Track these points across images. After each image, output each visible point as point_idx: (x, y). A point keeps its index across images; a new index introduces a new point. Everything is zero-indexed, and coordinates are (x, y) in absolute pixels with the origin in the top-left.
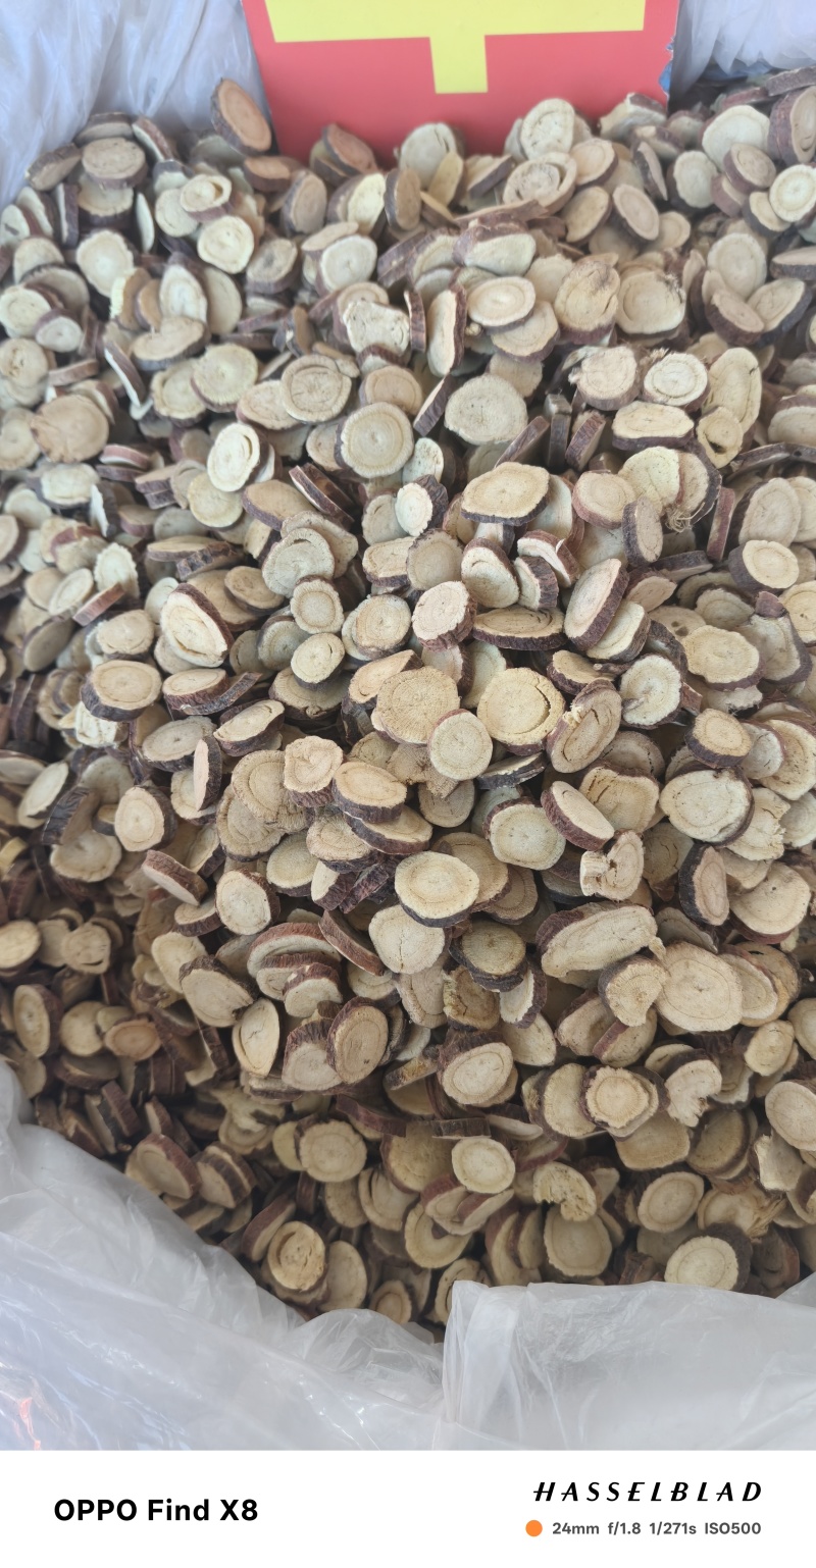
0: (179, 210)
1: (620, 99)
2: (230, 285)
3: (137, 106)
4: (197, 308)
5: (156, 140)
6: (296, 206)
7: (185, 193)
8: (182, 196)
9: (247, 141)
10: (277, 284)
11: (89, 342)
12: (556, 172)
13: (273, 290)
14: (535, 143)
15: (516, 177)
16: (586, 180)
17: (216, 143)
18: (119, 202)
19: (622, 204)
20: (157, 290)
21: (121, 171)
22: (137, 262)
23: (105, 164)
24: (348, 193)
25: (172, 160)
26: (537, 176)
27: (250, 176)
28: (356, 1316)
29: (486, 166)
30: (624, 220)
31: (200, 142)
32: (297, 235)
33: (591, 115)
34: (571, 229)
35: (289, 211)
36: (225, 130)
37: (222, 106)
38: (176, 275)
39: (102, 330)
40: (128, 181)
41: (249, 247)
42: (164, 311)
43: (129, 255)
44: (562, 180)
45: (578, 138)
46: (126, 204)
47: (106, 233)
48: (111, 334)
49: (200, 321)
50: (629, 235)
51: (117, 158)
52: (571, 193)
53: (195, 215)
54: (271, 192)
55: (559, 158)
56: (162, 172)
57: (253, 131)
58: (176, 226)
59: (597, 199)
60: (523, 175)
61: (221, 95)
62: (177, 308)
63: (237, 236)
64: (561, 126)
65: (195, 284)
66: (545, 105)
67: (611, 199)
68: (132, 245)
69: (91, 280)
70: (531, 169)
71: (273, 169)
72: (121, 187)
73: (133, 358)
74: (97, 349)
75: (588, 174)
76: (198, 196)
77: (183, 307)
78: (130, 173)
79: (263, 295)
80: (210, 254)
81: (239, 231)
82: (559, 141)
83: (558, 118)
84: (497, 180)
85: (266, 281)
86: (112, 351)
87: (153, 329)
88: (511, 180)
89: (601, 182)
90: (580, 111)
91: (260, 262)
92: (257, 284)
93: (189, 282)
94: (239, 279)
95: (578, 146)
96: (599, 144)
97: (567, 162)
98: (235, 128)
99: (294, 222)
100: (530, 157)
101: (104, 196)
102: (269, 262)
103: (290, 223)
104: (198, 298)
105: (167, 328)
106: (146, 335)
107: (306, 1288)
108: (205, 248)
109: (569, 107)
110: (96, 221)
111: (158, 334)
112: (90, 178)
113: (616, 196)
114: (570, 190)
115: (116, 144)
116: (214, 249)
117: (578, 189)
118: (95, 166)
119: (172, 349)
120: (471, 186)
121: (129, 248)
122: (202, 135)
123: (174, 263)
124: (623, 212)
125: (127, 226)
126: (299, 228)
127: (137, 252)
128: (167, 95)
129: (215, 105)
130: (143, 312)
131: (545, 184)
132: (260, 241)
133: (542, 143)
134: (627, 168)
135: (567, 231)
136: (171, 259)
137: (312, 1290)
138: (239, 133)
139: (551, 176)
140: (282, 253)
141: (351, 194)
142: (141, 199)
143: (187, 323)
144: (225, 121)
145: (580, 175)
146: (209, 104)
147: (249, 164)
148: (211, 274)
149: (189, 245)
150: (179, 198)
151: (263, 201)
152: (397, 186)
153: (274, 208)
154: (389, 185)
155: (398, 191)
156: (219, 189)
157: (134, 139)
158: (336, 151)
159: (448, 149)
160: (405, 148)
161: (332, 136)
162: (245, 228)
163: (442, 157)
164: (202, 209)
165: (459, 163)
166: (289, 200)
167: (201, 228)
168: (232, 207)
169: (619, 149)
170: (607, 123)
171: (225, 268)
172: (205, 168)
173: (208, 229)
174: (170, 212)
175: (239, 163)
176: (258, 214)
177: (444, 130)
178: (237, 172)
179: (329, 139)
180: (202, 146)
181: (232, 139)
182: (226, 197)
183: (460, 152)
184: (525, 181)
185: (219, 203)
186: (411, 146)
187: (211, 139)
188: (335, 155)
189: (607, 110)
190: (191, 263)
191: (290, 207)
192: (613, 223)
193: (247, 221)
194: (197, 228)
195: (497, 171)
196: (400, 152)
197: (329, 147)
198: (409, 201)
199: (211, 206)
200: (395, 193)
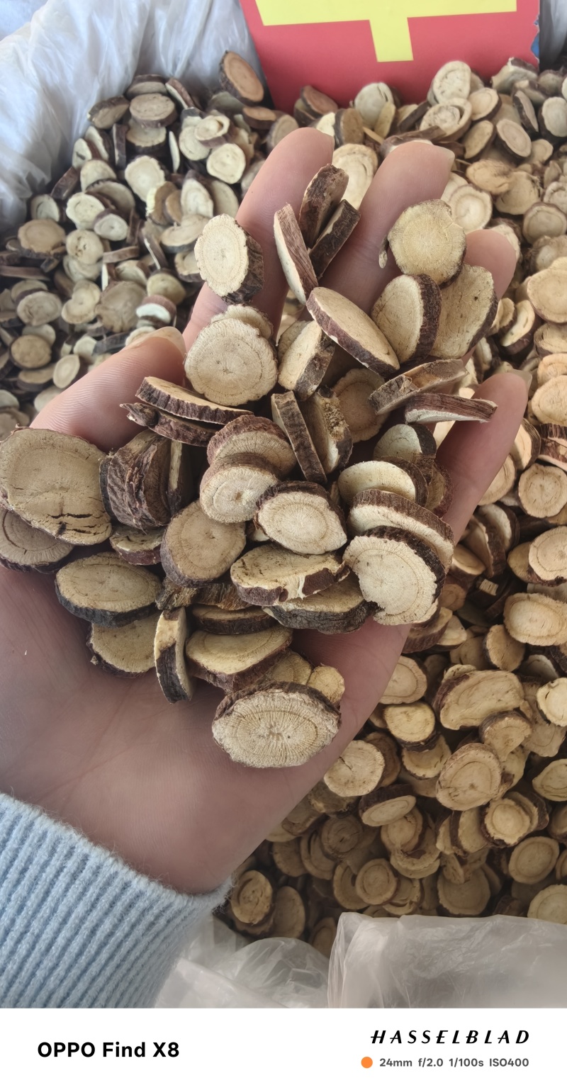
0: (196, 141)
1: (504, 63)
2: (230, 192)
3: (168, 69)
4: (207, 208)
5: (181, 94)
6: (276, 137)
7: (198, 128)
8: (196, 130)
9: (245, 94)
11: (133, 233)
12: (457, 112)
14: (443, 92)
15: (430, 115)
16: (478, 117)
17: (225, 97)
18: (158, 137)
19: (503, 132)
20: (179, 197)
21: (156, 115)
22: (168, 178)
23: (146, 111)
25: (192, 108)
26: (445, 115)
27: (248, 119)
28: (283, 943)
29: (412, 108)
30: (504, 142)
31: (214, 97)
33: (484, 73)
34: (467, 149)
35: (271, 140)
36: (229, 87)
37: (227, 70)
38: (191, 186)
39: (142, 225)
40: (162, 122)
41: (242, 166)
42: (184, 209)
43: (162, 173)
44: (461, 116)
45: (473, 88)
46: (161, 139)
47: (145, 158)
48: (147, 230)
50: (509, 153)
51: (155, 107)
52: (467, 127)
53: (205, 143)
54: (262, 130)
55: (460, 102)
56: (186, 117)
57: (250, 87)
58: (194, 153)
59: (486, 127)
60: (435, 114)
61: (226, 62)
62: (193, 209)
63: (233, 158)
64: (461, 80)
65: (204, 191)
66: (450, 65)
67: (495, 129)
68: (164, 167)
69: (136, 191)
70: (440, 109)
71: (263, 114)
72: (157, 127)
73: (161, 245)
74: (139, 238)
75: (480, 113)
76: (207, 130)
77: (197, 209)
78: (163, 117)
80: (216, 171)
81: (235, 153)
82: (460, 90)
83: (459, 74)
84: (416, 117)
86: (149, 241)
87: (175, 224)
88: (426, 117)
89: (492, 116)
90: (475, 70)
93: (199, 190)
94: (236, 188)
95: (474, 94)
96: (488, 92)
97: (465, 104)
98: (236, 85)
100: (440, 102)
101: (146, 133)
104: (207, 201)
105: (185, 223)
106: (171, 228)
107: (255, 923)
108: (212, 166)
109: (466, 67)
110: (140, 150)
111: (178, 227)
112: (135, 120)
113: (499, 126)
114: (466, 124)
115: (155, 97)
116: (218, 167)
117: (473, 123)
118: (139, 112)
119: (188, 238)
120: (398, 125)
121: (162, 169)
122: (215, 92)
123: (189, 178)
124: (503, 137)
125: (162, 154)
127: (167, 171)
128: (188, 64)
129: (222, 69)
130: (169, 211)
131: (449, 120)
132: (250, 162)
133: (448, 92)
134: (508, 108)
135: (464, 151)
136: (188, 175)
137: (261, 924)
138: (239, 89)
139: (453, 114)
142: (171, 134)
143: (199, 220)
144: (229, 80)
145: (473, 114)
146: (218, 68)
147: (248, 111)
148: (216, 185)
149: (203, 163)
150: (194, 132)
151: (255, 136)
152: (343, 118)
153: (264, 141)
154: (338, 118)
155: (344, 122)
156: (221, 125)
157: (168, 95)
158: (309, 103)
159: (387, 100)
160: (357, 101)
161: (307, 93)
162: (239, 151)
163: (383, 106)
164: (209, 138)
165: (393, 108)
166: (270, 132)
167: (210, 153)
168: (230, 137)
169: (502, 96)
170: (496, 80)
171: (226, 181)
172: (215, 111)
173: (214, 153)
174: (189, 144)
175: (241, 112)
176: (250, 143)
177: (383, 87)
178: (239, 117)
179: (305, 95)
180: (215, 99)
181: (235, 93)
182: (225, 130)
183: (395, 103)
184: (436, 118)
185: (220, 134)
186: (361, 99)
187: (221, 94)
188: (308, 106)
189: (496, 71)
190: (201, 177)
191: (271, 137)
192: (497, 145)
193: (241, 147)
194: (207, 154)
195: (416, 111)
196: (354, 103)
197: (304, 101)
198: (354, 131)
199: (215, 136)
200: (342, 124)
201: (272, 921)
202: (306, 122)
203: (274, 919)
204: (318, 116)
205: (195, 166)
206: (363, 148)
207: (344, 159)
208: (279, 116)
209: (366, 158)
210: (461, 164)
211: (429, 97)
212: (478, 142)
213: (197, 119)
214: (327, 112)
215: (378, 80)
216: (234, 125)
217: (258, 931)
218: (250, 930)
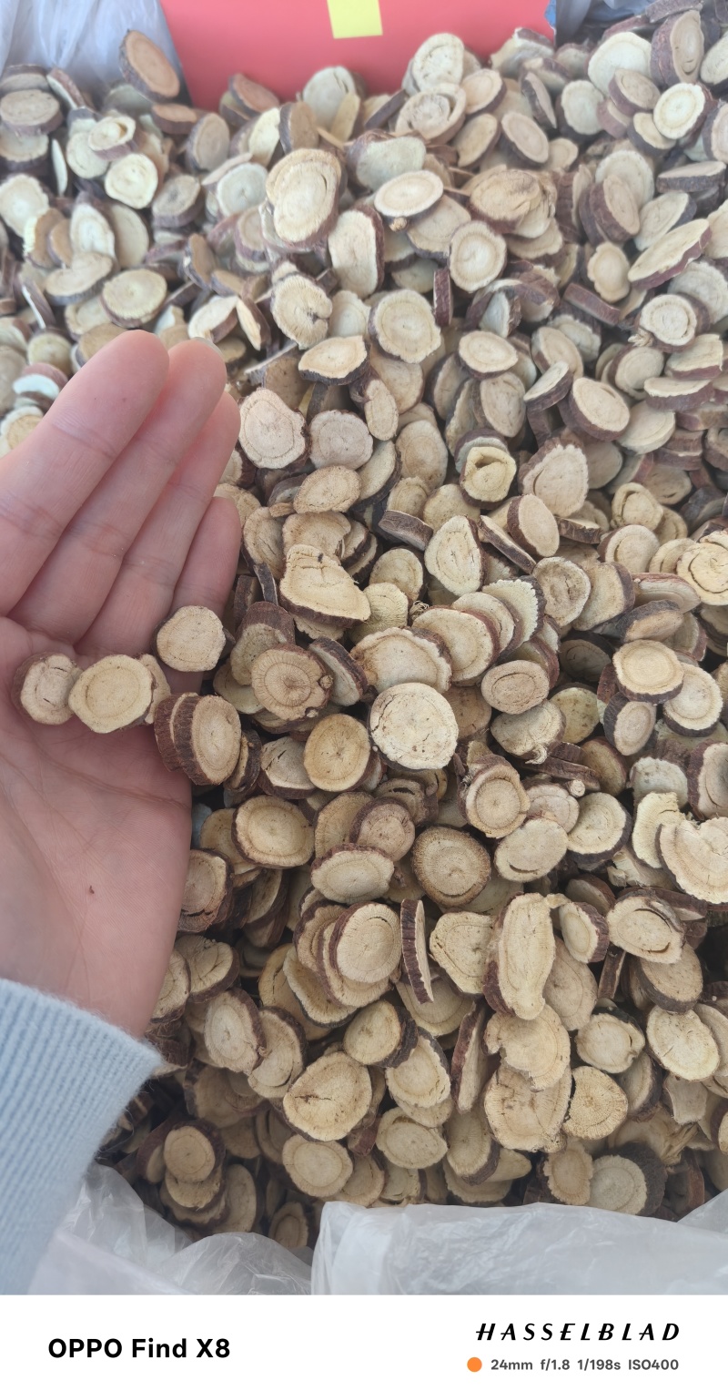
0: (89, 152)
1: (509, 35)
2: (136, 221)
3: (50, 57)
4: (106, 243)
5: (68, 89)
6: (199, 143)
7: (93, 134)
8: (90, 137)
9: (154, 87)
10: (180, 217)
11: (6, 280)
12: (446, 102)
13: (177, 223)
14: (425, 76)
15: (408, 109)
16: (475, 109)
17: (128, 92)
18: (36, 148)
19: (511, 129)
20: (67, 228)
21: (35, 118)
22: (51, 203)
23: (20, 113)
24: (248, 130)
25: (83, 107)
26: (428, 107)
27: (159, 121)
28: (240, 1240)
29: (381, 101)
30: (513, 144)
31: (113, 92)
32: (201, 172)
33: (481, 50)
34: (462, 153)
35: (192, 148)
36: (133, 78)
37: (130, 54)
38: (85, 216)
39: (18, 269)
40: (43, 128)
41: (153, 183)
42: (75, 245)
43: (44, 197)
44: (452, 109)
45: (467, 71)
46: (42, 150)
47: (22, 178)
48: (25, 275)
49: (108, 256)
50: (519, 158)
51: (32, 107)
52: (461, 125)
53: (102, 154)
54: (178, 135)
55: (449, 88)
56: (74, 120)
57: (161, 77)
58: (87, 167)
59: (487, 125)
60: (415, 106)
61: (128, 44)
62: (87, 245)
63: (142, 173)
64: (451, 59)
65: (102, 220)
66: (435, 39)
67: (500, 125)
68: (47, 188)
69: (9, 223)
70: (422, 100)
71: (180, 114)
72: (36, 134)
73: (46, 294)
74: (15, 287)
75: (477, 104)
76: (105, 137)
77: (92, 245)
78: (45, 120)
79: (169, 229)
80: (116, 190)
81: (144, 167)
82: (450, 73)
83: (448, 51)
84: (390, 112)
85: (170, 214)
86: (30, 289)
87: (63, 265)
88: (403, 112)
89: (493, 108)
90: (469, 47)
91: (164, 198)
92: (162, 218)
93: (95, 219)
94: (145, 214)
95: (468, 78)
96: (486, 74)
97: (456, 92)
98: (142, 75)
99: (198, 160)
100: (422, 89)
101: (20, 143)
102: (174, 197)
103: (194, 161)
104: (106, 233)
105: (77, 264)
106: (58, 271)
107: (202, 1206)
108: (113, 186)
109: (458, 41)
110: (14, 167)
111: (68, 270)
112: (6, 126)
113: (505, 123)
114: (459, 120)
115: (32, 95)
116: (120, 186)
117: (468, 118)
118: (12, 115)
119: (81, 283)
120: (365, 122)
121: (44, 191)
122: (114, 85)
123: (80, 202)
124: (511, 136)
125: (42, 171)
126: (202, 166)
127: (52, 195)
128: (78, 48)
129: (122, 54)
130: (54, 249)
131: (436, 114)
132: (164, 178)
133: (433, 76)
134: (515, 96)
135: (458, 157)
136: (78, 199)
137: (209, 1208)
138: (146, 80)
139: (441, 107)
140: (186, 188)
141: (252, 131)
142: (55, 144)
143: (96, 258)
144: (133, 69)
145: (469, 105)
146: (117, 53)
147: (157, 109)
148: (117, 210)
149: (98, 182)
150: (87, 139)
151: (170, 143)
152: (290, 115)
153: (182, 150)
154: (284, 116)
155: (292, 121)
156: (124, 129)
157: (51, 91)
158: (241, 97)
159: (347, 90)
160: (306, 92)
161: (238, 83)
162: (148, 164)
163: (342, 99)
164: (107, 147)
165: (356, 100)
166: (191, 137)
167: (108, 168)
168: (136, 144)
169: (508, 81)
170: (497, 58)
171: (131, 204)
172: (114, 111)
173: (114, 167)
174: (80, 156)
175: (148, 110)
176: (163, 152)
177: (342, 73)
178: (147, 118)
179: (235, 86)
180: (114, 96)
181: (140, 85)
182: (130, 135)
183: (358, 92)
184: (416, 112)
185: (123, 141)
186: (312, 90)
187: (121, 88)
188: (241, 102)
189: (498, 46)
190: (97, 200)
191: (192, 144)
192: (502, 147)
193: (152, 158)
194: (105, 169)
195: (389, 105)
196: (302, 96)
197: (235, 94)
198: (305, 133)
199: (115, 144)
200: (289, 123)
201: (223, 1204)
202: (238, 123)
203: (226, 1201)
204: (254, 114)
205: (89, 186)
206: (321, 153)
207: (298, 167)
208: (200, 116)
209: (327, 168)
210: (456, 174)
211: (406, 84)
212: (474, 145)
213: (90, 122)
214: (266, 108)
215: (334, 64)
216: (140, 128)
217: (206, 1218)
218: (196, 1219)
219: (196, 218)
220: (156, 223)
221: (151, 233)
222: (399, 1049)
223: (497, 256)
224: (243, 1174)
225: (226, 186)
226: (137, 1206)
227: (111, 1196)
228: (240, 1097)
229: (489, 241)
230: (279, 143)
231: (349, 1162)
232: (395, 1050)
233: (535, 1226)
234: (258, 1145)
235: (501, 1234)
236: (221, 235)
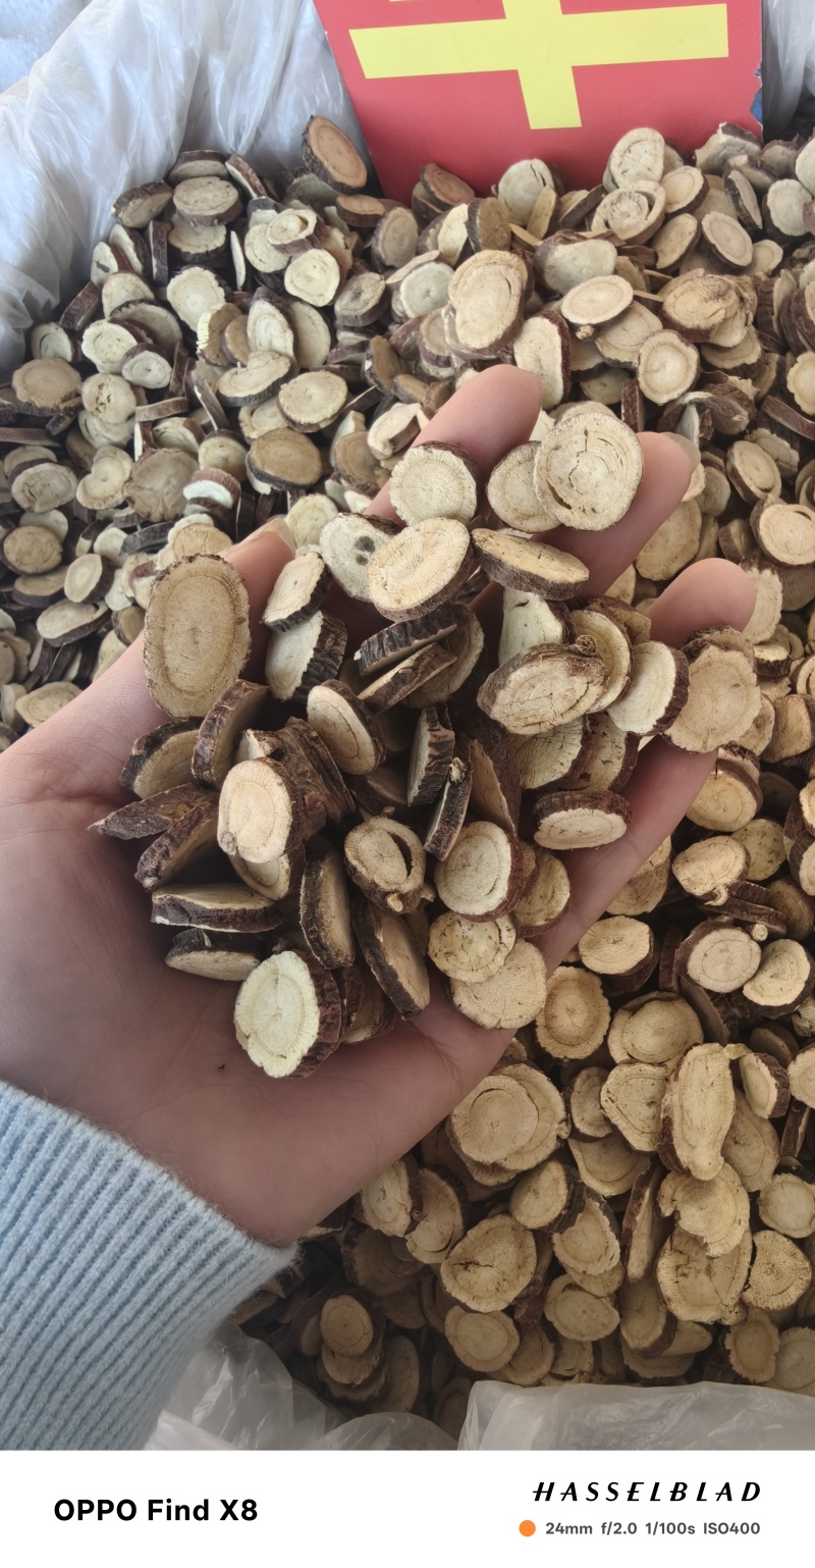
0: (269, 245)
1: (714, 131)
2: (318, 318)
3: (228, 143)
4: (285, 342)
5: (247, 177)
6: (384, 238)
7: (272, 227)
8: (269, 229)
9: (339, 178)
10: (363, 316)
11: (179, 377)
12: (644, 201)
13: (361, 324)
14: (624, 172)
15: (605, 207)
16: (676, 207)
17: (310, 182)
18: (214, 239)
19: (712, 231)
20: (245, 325)
21: (212, 208)
22: (229, 298)
23: (196, 202)
24: (437, 226)
25: (264, 197)
26: (626, 206)
27: (342, 212)
28: (393, 1421)
29: (582, 195)
30: (714, 246)
31: (296, 181)
32: (387, 269)
33: (683, 146)
34: (660, 255)
35: (377, 245)
36: (317, 167)
37: (313, 142)
38: (263, 313)
39: (192, 367)
40: (220, 218)
41: (335, 281)
42: (252, 344)
43: (221, 292)
44: (651, 207)
45: (668, 167)
46: (219, 242)
47: (197, 270)
48: (199, 373)
49: (287, 356)
50: (720, 261)
51: (210, 196)
52: (660, 225)
53: (282, 248)
54: (364, 228)
55: (648, 186)
56: (254, 210)
57: (346, 167)
58: (267, 263)
59: (687, 225)
60: (613, 204)
61: (311, 131)
62: (265, 344)
63: (323, 269)
64: (651, 154)
65: (281, 318)
66: (634, 134)
67: (700, 226)
68: (224, 283)
69: (182, 318)
70: (620, 198)
71: (367, 206)
72: (212, 225)
73: (218, 395)
74: (187, 385)
75: (678, 203)
76: (285, 230)
77: (271, 343)
78: (221, 210)
79: (352, 329)
80: (296, 287)
81: (325, 264)
82: (649, 169)
83: (648, 146)
84: (587, 209)
85: (353, 314)
86: (201, 389)
87: (239, 364)
88: (600, 209)
89: (694, 208)
90: (671, 142)
91: (347, 296)
92: (345, 317)
93: (273, 316)
94: (327, 312)
95: (669, 175)
96: (688, 171)
97: (656, 190)
98: (326, 164)
99: (383, 256)
100: (620, 185)
101: (197, 234)
102: (357, 295)
103: (380, 258)
104: (284, 331)
105: (253, 363)
106: (233, 370)
107: (359, 1382)
108: (292, 282)
109: (658, 136)
110: (188, 259)
111: (244, 369)
112: (182, 217)
113: (705, 223)
114: (658, 219)
115: (210, 183)
116: (300, 282)
117: (667, 218)
118: (186, 203)
119: (257, 385)
120: (560, 220)
121: (220, 285)
122: (297, 175)
123: (258, 299)
124: (711, 239)
125: (220, 263)
126: (388, 263)
127: (229, 289)
128: (258, 134)
129: (305, 142)
130: (230, 347)
131: (634, 213)
132: (347, 276)
133: (632, 172)
134: (719, 195)
135: (656, 258)
136: (256, 295)
137: (367, 1383)
138: (331, 170)
139: (640, 206)
140: (370, 287)
141: (441, 227)
142: (234, 235)
143: (274, 358)
144: (316, 157)
145: (668, 203)
146: (301, 140)
147: (342, 201)
148: (298, 307)
149: (279, 275)
150: (265, 232)
151: (355, 238)
152: (479, 213)
153: (368, 245)
154: (472, 212)
155: (480, 218)
156: (305, 222)
157: (229, 178)
158: (433, 189)
159: (545, 184)
160: (502, 185)
161: (430, 175)
162: (330, 260)
163: (539, 193)
164: (287, 242)
165: (553, 196)
166: (375, 232)
167: (289, 263)
168: (317, 239)
169: (709, 177)
170: (701, 155)
171: (312, 303)
172: (296, 202)
173: (294, 263)
174: (259, 249)
175: (334, 203)
176: (347, 248)
177: (540, 166)
178: (332, 210)
179: (427, 177)
180: (298, 184)
181: (325, 175)
182: (310, 229)
183: (557, 189)
184: (614, 211)
185: (303, 235)
186: (507, 182)
187: (305, 177)
188: (432, 193)
189: (702, 143)
190: (276, 297)
191: (377, 240)
192: (702, 250)
193: (333, 253)
194: (286, 264)
195: (585, 201)
196: (497, 189)
197: (426, 186)
198: (496, 230)
199: (295, 239)
200: (478, 221)
201: (383, 1379)
202: (427, 217)
203: (386, 1377)
204: (446, 207)
205: (269, 280)
206: (506, 255)
207: (480, 270)
208: (389, 209)
209: (512, 271)
210: (651, 277)
211: (606, 178)
212: (673, 247)
213: (271, 213)
214: (458, 202)
215: (531, 157)
216: (324, 222)
217: (364, 1395)
218: (353, 1396)
219: (382, 317)
220: (339, 322)
221: (333, 332)
222: (563, 1213)
223: (688, 367)
224: (407, 1346)
225: (409, 286)
226: (285, 1384)
227: (256, 1372)
228: (401, 1261)
229: (680, 351)
230: (467, 242)
231: (515, 1333)
232: (560, 1215)
233: (700, 1407)
234: (423, 1314)
235: (659, 1417)
236: (404, 337)
